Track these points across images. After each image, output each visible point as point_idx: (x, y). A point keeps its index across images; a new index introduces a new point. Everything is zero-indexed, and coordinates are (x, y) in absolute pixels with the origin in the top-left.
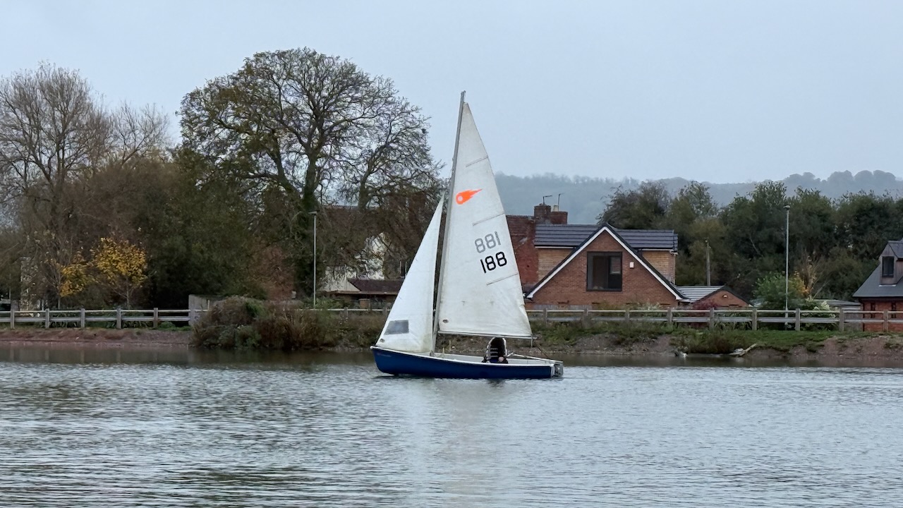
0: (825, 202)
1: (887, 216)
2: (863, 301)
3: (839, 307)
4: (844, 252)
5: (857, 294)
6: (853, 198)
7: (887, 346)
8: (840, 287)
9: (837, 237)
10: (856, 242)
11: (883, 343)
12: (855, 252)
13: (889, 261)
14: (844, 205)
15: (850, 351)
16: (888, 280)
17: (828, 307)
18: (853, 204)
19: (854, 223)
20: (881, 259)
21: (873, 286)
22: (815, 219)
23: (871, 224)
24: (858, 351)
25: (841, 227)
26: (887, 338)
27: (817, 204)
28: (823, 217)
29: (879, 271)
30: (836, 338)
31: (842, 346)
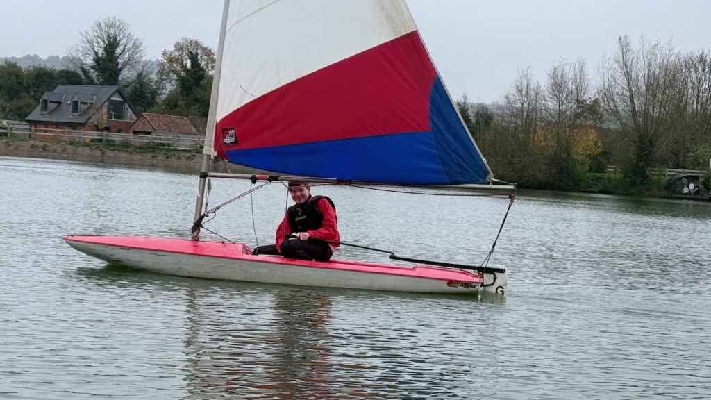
0: (20, 69)
1: (52, 78)
2: (31, 123)
3: (13, 124)
4: (27, 96)
5: (28, 118)
6: (34, 67)
7: (32, 146)
8: (21, 114)
9: (25, 88)
10: (35, 91)
11: (30, 145)
12: (34, 96)
13: (45, 102)
14: (29, 71)
15: (12, 148)
16: (44, 112)
17: (6, 124)
18: (35, 71)
19: (34, 81)
20: (41, 101)
21: (36, 115)
22: (13, 78)
23: (44, 82)
24: (17, 148)
25: (27, 82)
26: (32, 142)
27: (15, 69)
28: (18, 77)
29: (39, 107)
30: (4, 140)
31: (8, 145)
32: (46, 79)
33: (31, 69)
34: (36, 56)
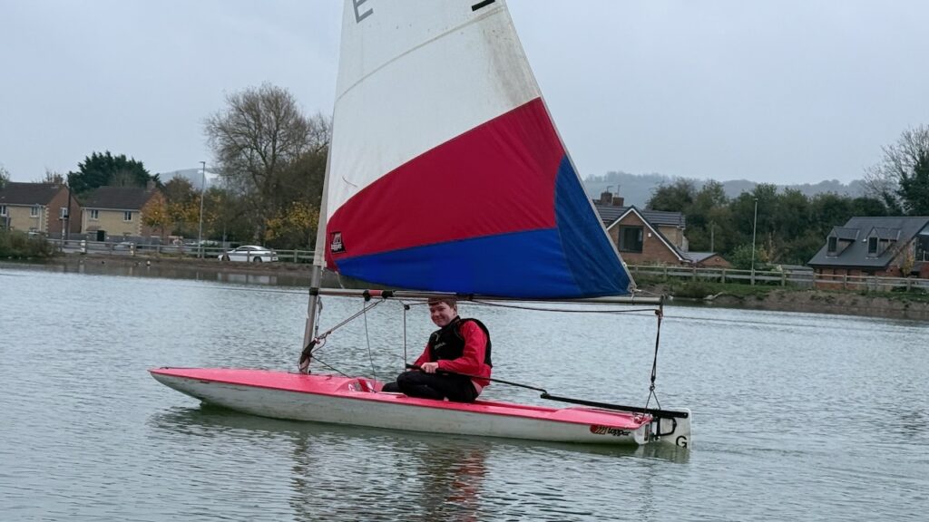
0: (804, 198)
1: (846, 209)
2: (815, 267)
3: (791, 270)
4: (813, 233)
5: (810, 262)
6: (822, 196)
7: (813, 298)
8: (803, 257)
9: (810, 223)
10: (823, 227)
11: (810, 296)
12: (822, 233)
13: (833, 240)
14: (815, 200)
15: (787, 300)
16: (832, 254)
17: (781, 269)
18: (823, 200)
19: (822, 214)
20: (828, 239)
21: (822, 257)
22: (796, 210)
23: (834, 215)
24: (792, 300)
25: (814, 216)
26: (813, 292)
27: (798, 200)
28: (801, 208)
29: (826, 247)
30: (777, 291)
31: (782, 296)
32: (838, 210)
33: (819, 198)
34: (836, 182)
